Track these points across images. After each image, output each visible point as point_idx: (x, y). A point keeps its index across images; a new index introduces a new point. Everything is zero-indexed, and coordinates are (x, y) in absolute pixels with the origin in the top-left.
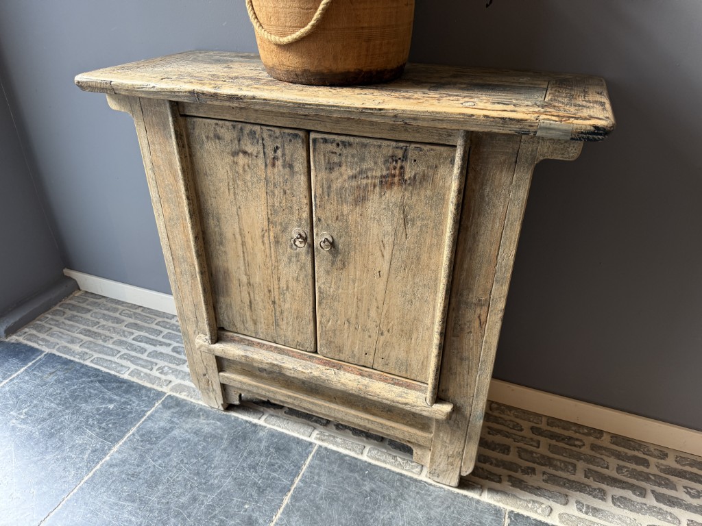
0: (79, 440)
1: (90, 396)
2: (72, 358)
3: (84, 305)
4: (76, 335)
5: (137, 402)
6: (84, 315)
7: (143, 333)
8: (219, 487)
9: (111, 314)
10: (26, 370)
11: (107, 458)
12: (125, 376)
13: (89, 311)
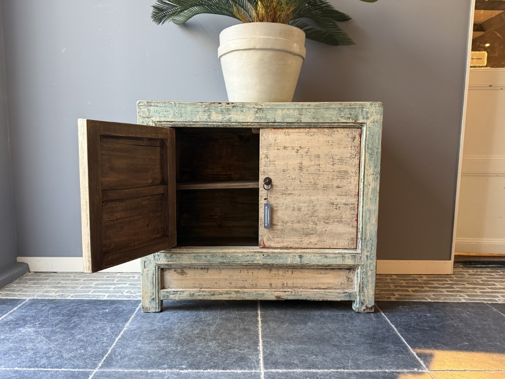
0: (95, 327)
1: (85, 310)
2: (54, 298)
3: (39, 278)
4: (45, 289)
5: (124, 307)
6: (45, 281)
7: (100, 282)
8: (214, 323)
9: (67, 278)
10: (18, 308)
11: (125, 329)
12: (105, 298)
13: (48, 279)
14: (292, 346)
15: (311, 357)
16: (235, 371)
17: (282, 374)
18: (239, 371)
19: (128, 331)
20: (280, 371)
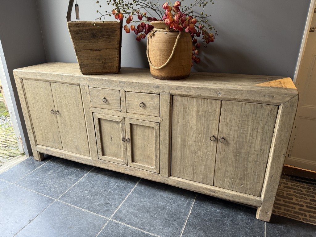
0: (70, 177)
8: (112, 188)
11: (79, 181)
14: (132, 210)
15: (134, 218)
16: (101, 216)
17: (116, 224)
18: (102, 216)
19: (79, 182)
20: (116, 221)
